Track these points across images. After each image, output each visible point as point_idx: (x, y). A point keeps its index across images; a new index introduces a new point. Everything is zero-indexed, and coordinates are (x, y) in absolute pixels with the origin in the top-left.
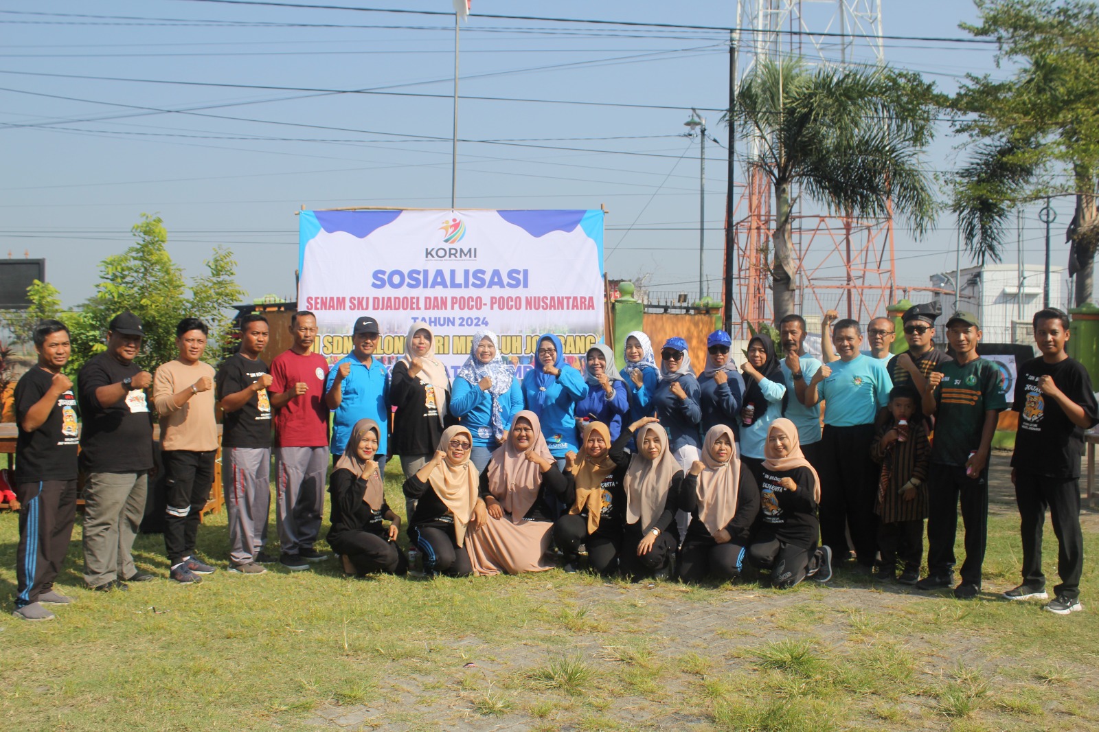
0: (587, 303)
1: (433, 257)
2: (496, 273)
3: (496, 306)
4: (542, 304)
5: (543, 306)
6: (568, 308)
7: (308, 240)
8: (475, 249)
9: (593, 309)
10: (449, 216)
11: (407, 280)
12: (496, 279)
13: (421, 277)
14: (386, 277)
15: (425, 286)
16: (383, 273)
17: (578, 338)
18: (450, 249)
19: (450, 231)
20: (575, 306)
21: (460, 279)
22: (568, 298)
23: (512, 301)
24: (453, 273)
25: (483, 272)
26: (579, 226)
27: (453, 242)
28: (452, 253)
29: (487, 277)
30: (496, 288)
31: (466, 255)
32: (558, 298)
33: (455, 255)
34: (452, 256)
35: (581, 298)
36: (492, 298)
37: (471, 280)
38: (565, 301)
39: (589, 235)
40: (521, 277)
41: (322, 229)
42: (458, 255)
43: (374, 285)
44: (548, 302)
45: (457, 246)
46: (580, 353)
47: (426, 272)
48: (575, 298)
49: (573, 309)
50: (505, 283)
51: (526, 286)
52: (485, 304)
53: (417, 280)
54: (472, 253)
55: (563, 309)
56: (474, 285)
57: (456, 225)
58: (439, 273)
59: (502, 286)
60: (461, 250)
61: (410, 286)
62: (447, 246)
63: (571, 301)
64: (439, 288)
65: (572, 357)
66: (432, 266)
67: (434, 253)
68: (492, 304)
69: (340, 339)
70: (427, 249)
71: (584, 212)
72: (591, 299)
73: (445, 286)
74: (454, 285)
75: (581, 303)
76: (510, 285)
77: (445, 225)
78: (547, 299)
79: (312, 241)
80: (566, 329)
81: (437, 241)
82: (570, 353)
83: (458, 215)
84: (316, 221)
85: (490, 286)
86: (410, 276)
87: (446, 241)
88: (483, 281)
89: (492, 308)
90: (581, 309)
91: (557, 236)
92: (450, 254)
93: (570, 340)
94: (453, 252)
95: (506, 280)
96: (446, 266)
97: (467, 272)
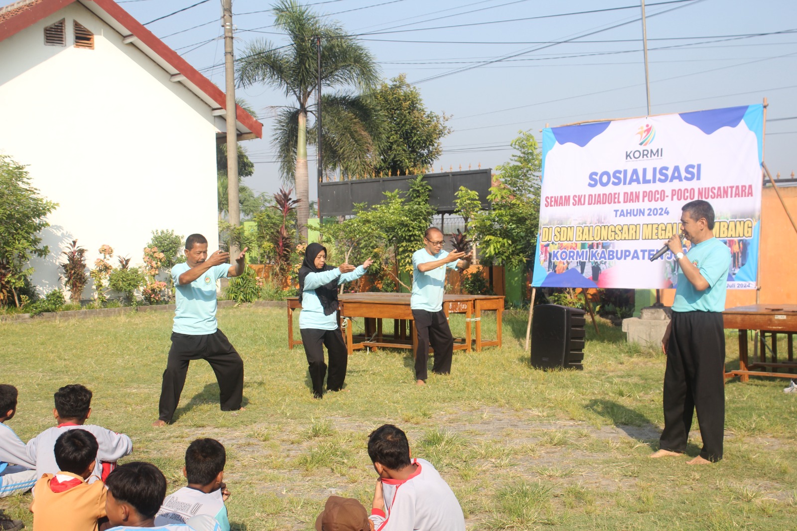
0: (747, 191)
1: (631, 158)
2: (677, 169)
3: (675, 197)
4: (711, 194)
5: (711, 196)
6: (731, 197)
7: (547, 152)
8: (662, 149)
9: (752, 196)
10: (643, 122)
11: (612, 179)
12: (677, 175)
13: (622, 176)
14: (598, 178)
15: (625, 183)
16: (596, 174)
17: (738, 223)
18: (644, 151)
19: (644, 135)
20: (737, 195)
21: (649, 176)
22: (732, 187)
23: (687, 192)
24: (645, 170)
25: (666, 169)
26: (742, 122)
27: (645, 145)
28: (644, 154)
29: (669, 173)
30: (676, 181)
31: (654, 155)
32: (724, 188)
33: (646, 155)
34: (645, 156)
35: (742, 186)
36: (673, 191)
37: (658, 176)
38: (729, 190)
39: (750, 128)
40: (695, 171)
41: (557, 142)
42: (649, 155)
43: (590, 185)
44: (716, 191)
45: (648, 147)
46: (739, 236)
47: (625, 171)
48: (737, 187)
49: (735, 197)
50: (683, 177)
51: (698, 178)
52: (667, 196)
53: (619, 178)
54: (659, 153)
55: (727, 197)
56: (660, 180)
57: (649, 130)
58: (635, 172)
59: (681, 180)
60: (652, 151)
61: (614, 184)
62: (641, 148)
63: (734, 190)
64: (634, 184)
65: (732, 241)
66: (630, 166)
67: (631, 155)
68: (673, 195)
69: (565, 229)
70: (627, 152)
71: (746, 108)
72: (750, 187)
73: (639, 183)
74: (646, 181)
75: (742, 191)
76: (686, 178)
77: (640, 130)
78: (715, 189)
79: (550, 152)
80: (729, 215)
81: (634, 145)
82: (731, 237)
83: (650, 121)
84: (552, 136)
85: (671, 181)
86: (615, 177)
87: (641, 144)
88: (666, 176)
89: (672, 199)
90: (742, 196)
91: (724, 132)
92: (643, 155)
93: (732, 225)
94: (646, 153)
95: (683, 174)
96: (639, 165)
97: (655, 169)
